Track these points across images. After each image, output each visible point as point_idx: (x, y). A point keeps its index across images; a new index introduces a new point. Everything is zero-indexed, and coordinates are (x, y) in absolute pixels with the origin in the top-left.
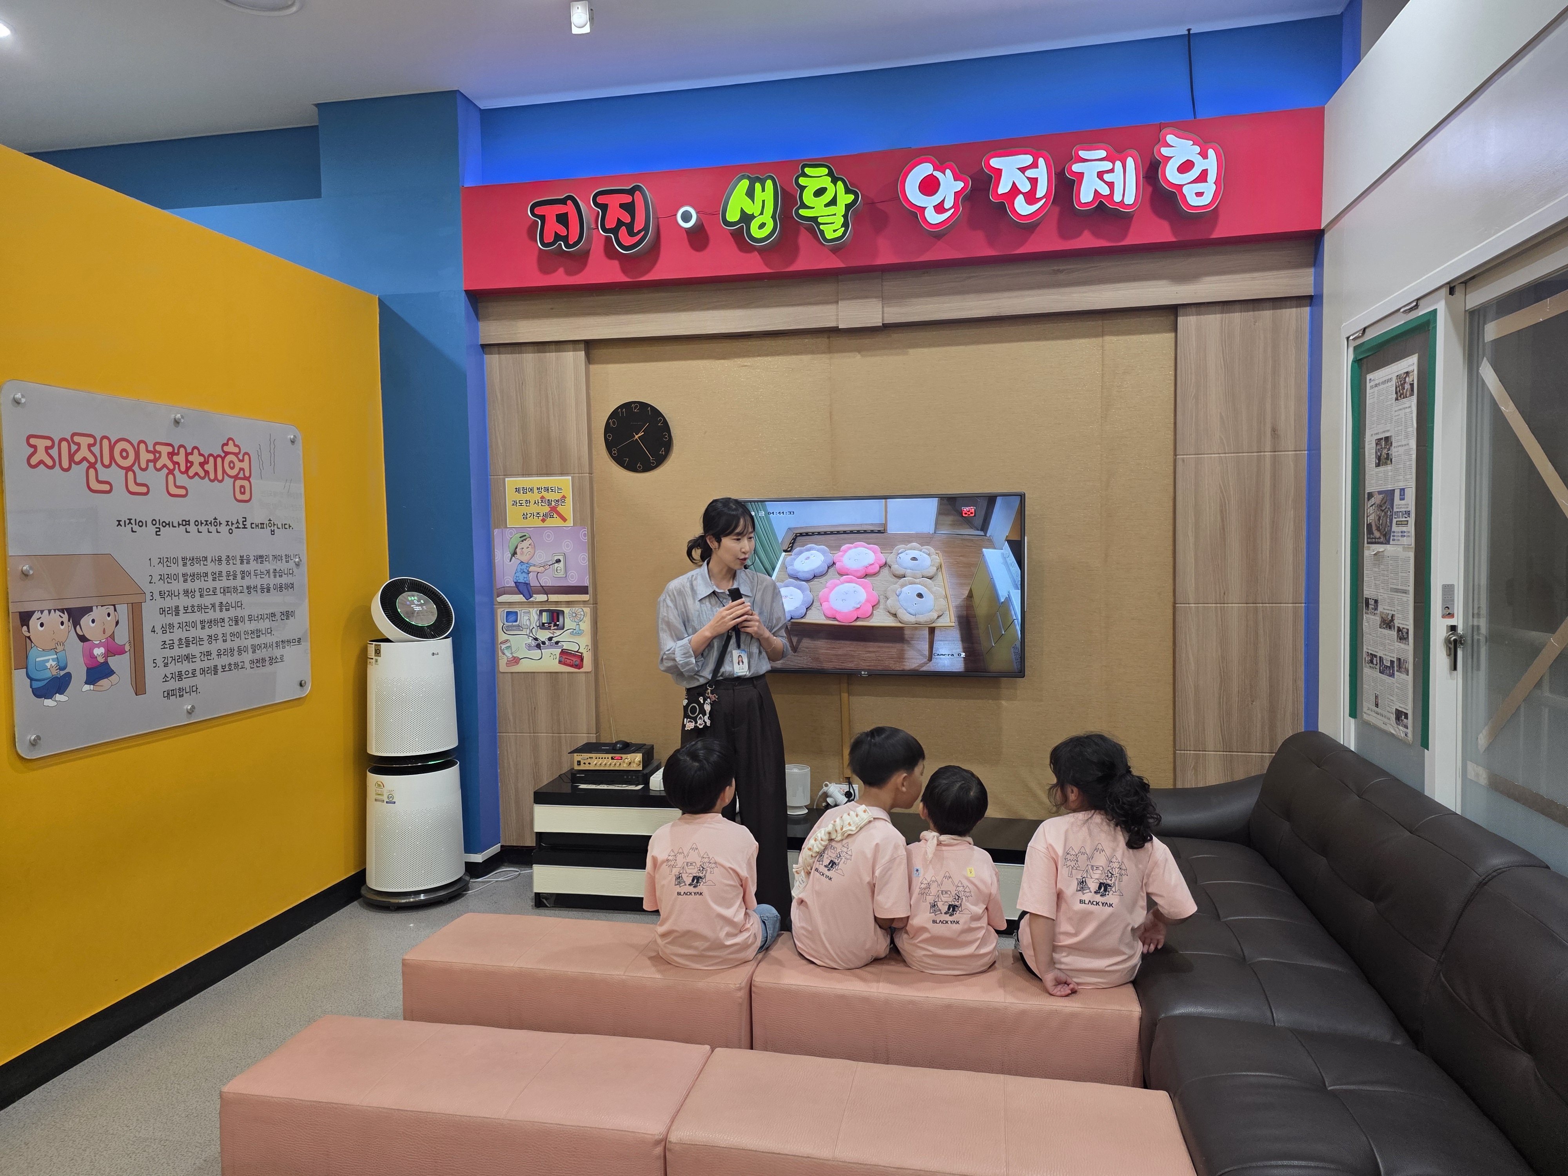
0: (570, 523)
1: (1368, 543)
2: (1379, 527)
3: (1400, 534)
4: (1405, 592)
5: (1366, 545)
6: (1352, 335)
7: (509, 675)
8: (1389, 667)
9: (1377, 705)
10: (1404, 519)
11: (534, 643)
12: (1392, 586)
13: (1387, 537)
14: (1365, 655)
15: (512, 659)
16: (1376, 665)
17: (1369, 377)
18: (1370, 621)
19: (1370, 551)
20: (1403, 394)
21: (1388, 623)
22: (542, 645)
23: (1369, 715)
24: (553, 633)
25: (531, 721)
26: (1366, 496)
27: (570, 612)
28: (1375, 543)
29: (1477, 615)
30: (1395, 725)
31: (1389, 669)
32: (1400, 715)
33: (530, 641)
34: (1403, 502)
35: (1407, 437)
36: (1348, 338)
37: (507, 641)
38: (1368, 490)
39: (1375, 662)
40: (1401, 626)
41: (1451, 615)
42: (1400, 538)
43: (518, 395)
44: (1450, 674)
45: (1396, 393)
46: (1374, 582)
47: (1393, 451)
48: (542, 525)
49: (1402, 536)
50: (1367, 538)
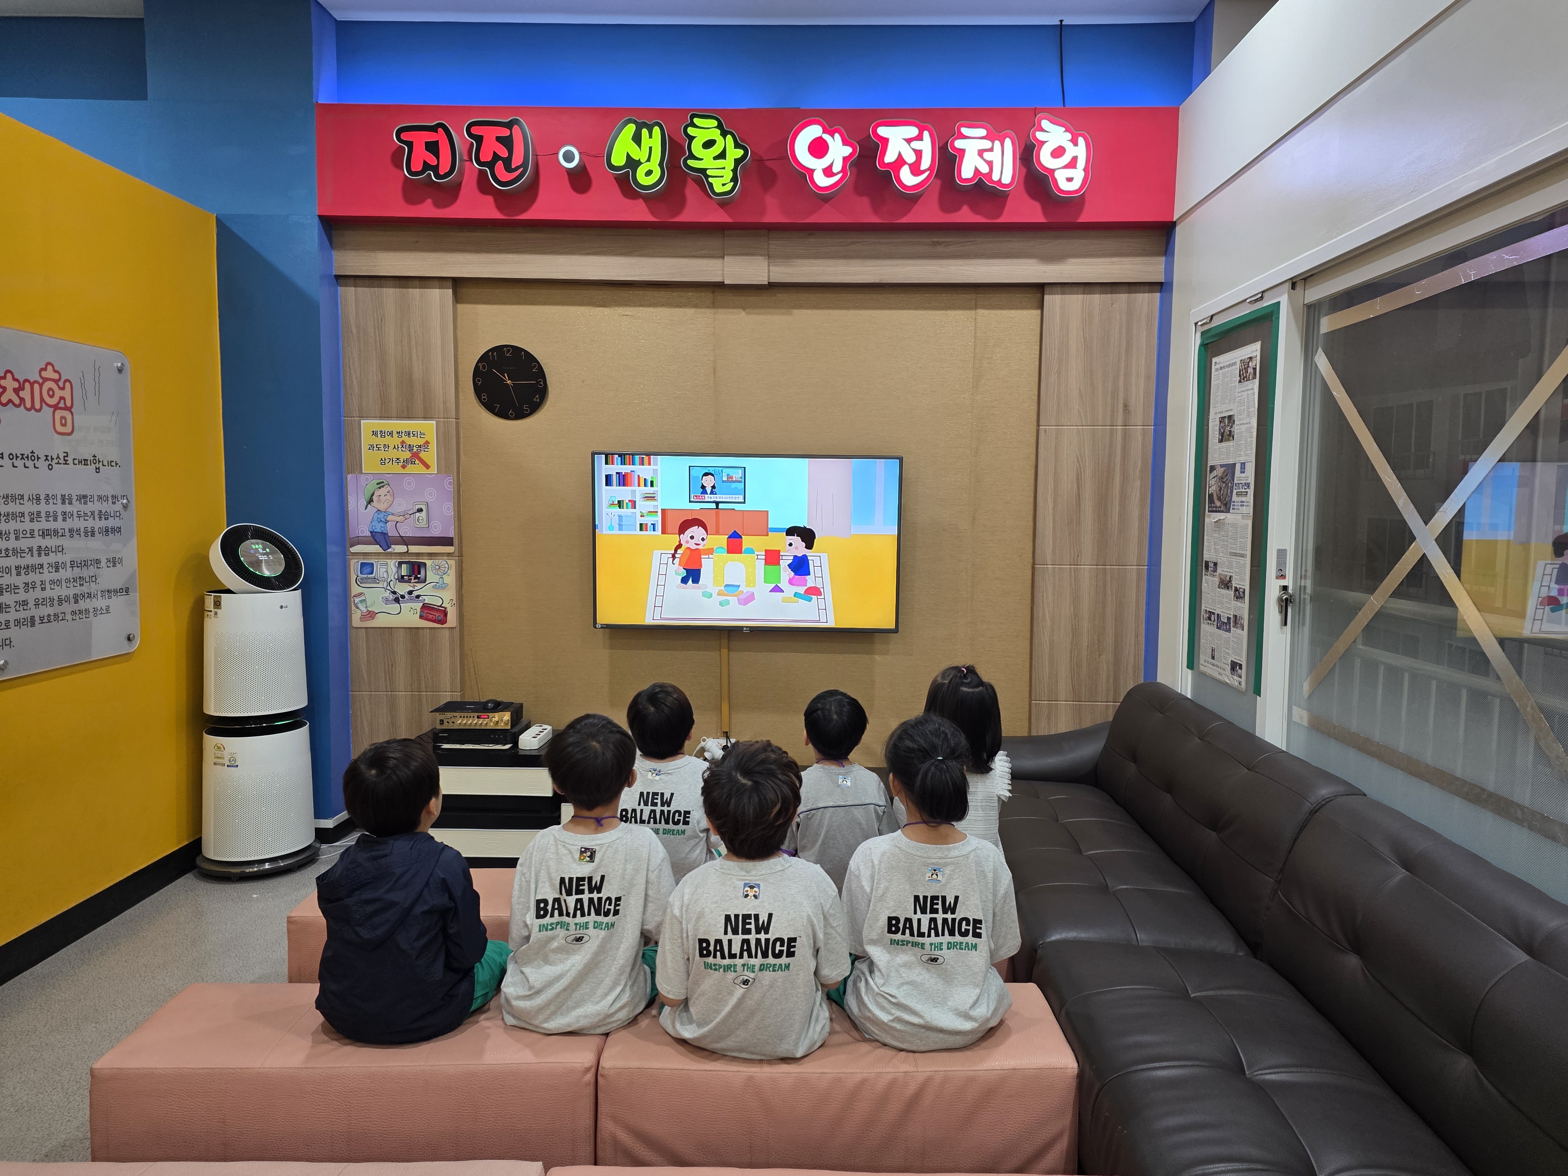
0: (433, 470)
1: (1209, 511)
2: (1220, 497)
3: (1240, 504)
4: (1243, 556)
5: (1209, 514)
6: (1201, 321)
7: (364, 630)
8: (1226, 623)
9: (1213, 658)
10: (1244, 490)
11: (392, 597)
12: (1230, 551)
13: (1228, 506)
14: (1203, 612)
15: (367, 613)
16: (1214, 621)
17: (1214, 360)
18: (1209, 582)
19: (1211, 519)
20: (1246, 377)
21: (1226, 584)
22: (400, 599)
23: (1206, 666)
24: (414, 587)
25: (388, 679)
26: (1208, 469)
27: (433, 564)
28: (1216, 511)
29: (1303, 577)
30: (1230, 675)
31: (1225, 625)
32: (1235, 666)
33: (387, 594)
34: (1243, 475)
35: (1249, 416)
36: (1196, 324)
37: (361, 594)
38: (1210, 464)
39: (1213, 619)
40: (1238, 586)
41: (1283, 577)
42: (1240, 507)
43: (377, 331)
44: (1281, 628)
45: (1240, 376)
46: (1213, 546)
47: (1235, 428)
48: (402, 471)
49: (1241, 506)
50: (1209, 507)
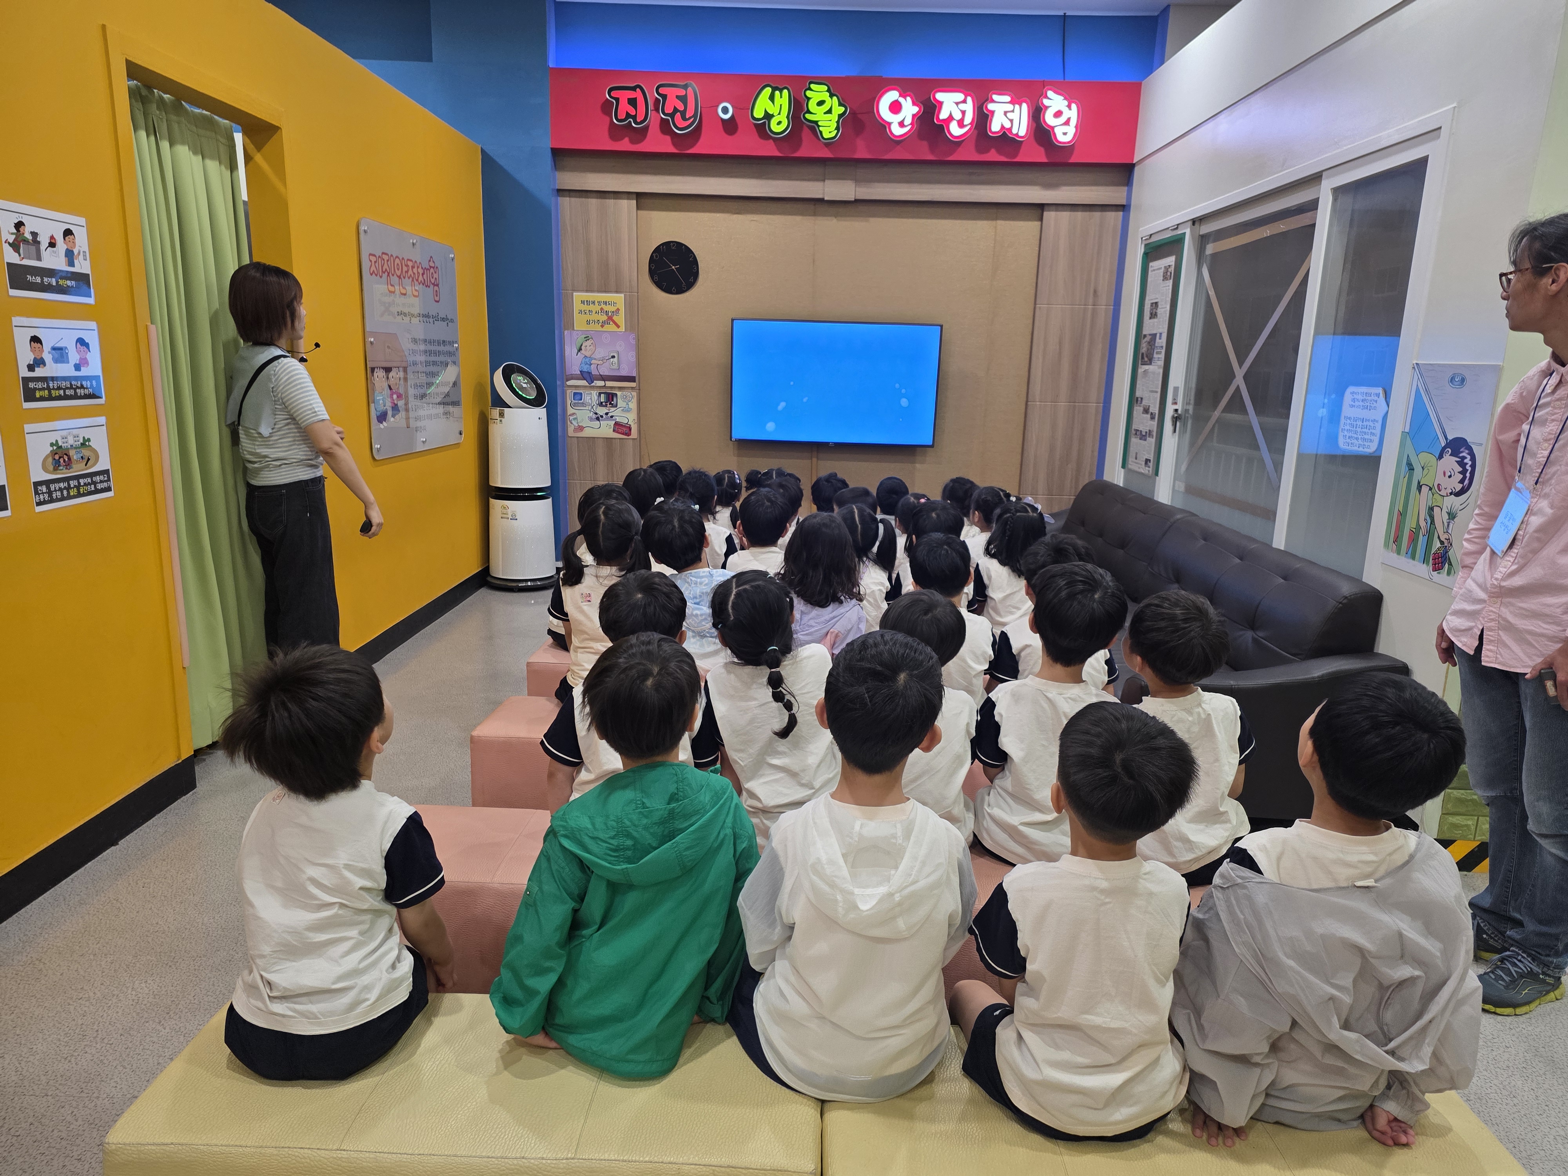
0: (622, 329)
1: (1141, 364)
2: (1147, 355)
3: (1157, 359)
4: (1156, 392)
5: (1140, 366)
6: (1144, 237)
7: (574, 437)
10: (1160, 351)
11: (594, 416)
12: (1150, 390)
13: (1151, 361)
14: (1133, 430)
15: (576, 426)
16: (1138, 435)
17: (1151, 264)
19: (1142, 369)
20: (1166, 277)
23: (1132, 465)
25: (590, 471)
26: (1143, 337)
28: (1145, 364)
29: (1188, 404)
30: (1144, 468)
31: (1144, 437)
32: (1147, 461)
33: (591, 414)
34: (1160, 341)
35: (1166, 303)
36: (1142, 238)
37: (572, 413)
38: (1144, 332)
40: (1153, 412)
41: (1176, 403)
42: (1156, 361)
43: (584, 229)
44: (1173, 434)
45: (1163, 276)
46: (1141, 388)
47: (1159, 310)
48: (601, 329)
50: (1141, 361)
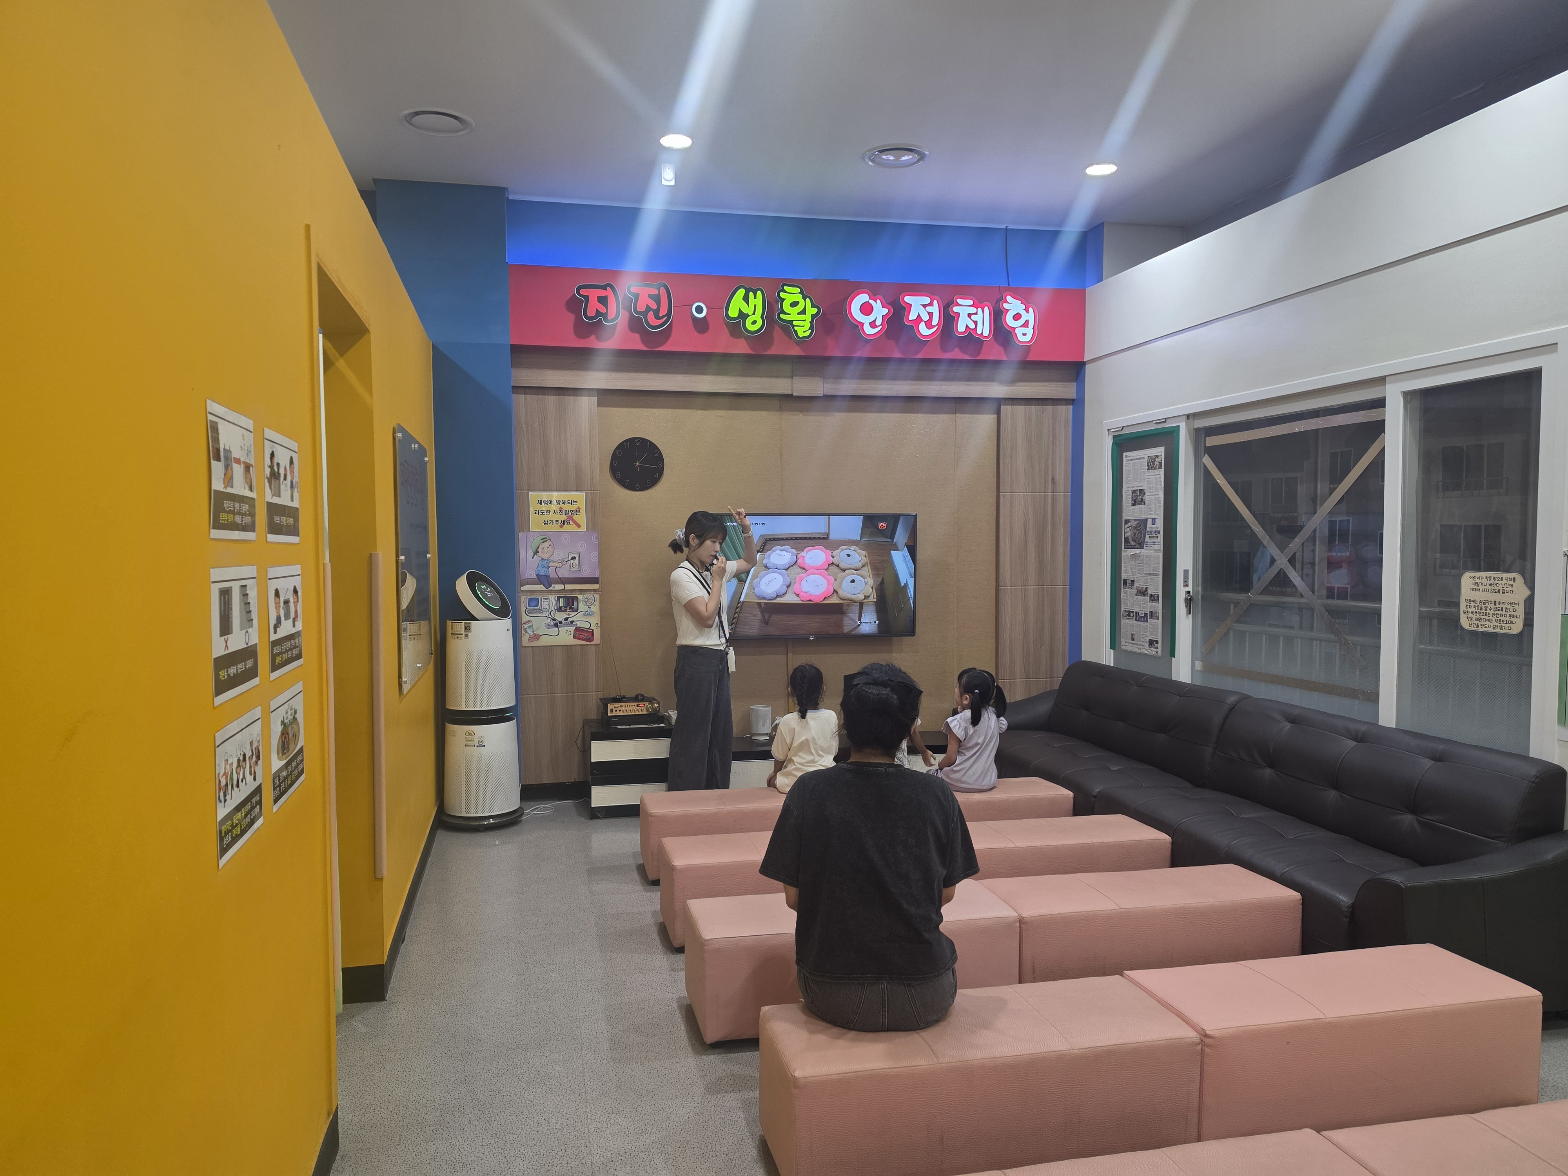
0: (583, 528)
1: (1125, 548)
2: (1135, 539)
3: (1152, 543)
4: (1156, 575)
5: (1123, 549)
7: (531, 649)
8: (1144, 617)
9: (1133, 640)
11: (552, 623)
12: (1145, 572)
13: (1142, 545)
14: (1122, 612)
15: (533, 636)
16: (1133, 617)
18: (1128, 593)
19: (1127, 553)
21: (1143, 592)
22: (559, 624)
23: (1126, 646)
24: (569, 615)
25: (549, 684)
26: (1124, 522)
27: (582, 598)
28: (1132, 548)
29: (1199, 585)
30: (1148, 649)
31: (1142, 618)
33: (549, 621)
37: (529, 622)
38: (1125, 518)
41: (1187, 586)
43: (542, 427)
44: (1187, 616)
46: (1130, 570)
47: (1146, 497)
48: (560, 530)
49: (1153, 544)
50: (1125, 546)
